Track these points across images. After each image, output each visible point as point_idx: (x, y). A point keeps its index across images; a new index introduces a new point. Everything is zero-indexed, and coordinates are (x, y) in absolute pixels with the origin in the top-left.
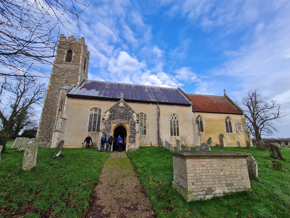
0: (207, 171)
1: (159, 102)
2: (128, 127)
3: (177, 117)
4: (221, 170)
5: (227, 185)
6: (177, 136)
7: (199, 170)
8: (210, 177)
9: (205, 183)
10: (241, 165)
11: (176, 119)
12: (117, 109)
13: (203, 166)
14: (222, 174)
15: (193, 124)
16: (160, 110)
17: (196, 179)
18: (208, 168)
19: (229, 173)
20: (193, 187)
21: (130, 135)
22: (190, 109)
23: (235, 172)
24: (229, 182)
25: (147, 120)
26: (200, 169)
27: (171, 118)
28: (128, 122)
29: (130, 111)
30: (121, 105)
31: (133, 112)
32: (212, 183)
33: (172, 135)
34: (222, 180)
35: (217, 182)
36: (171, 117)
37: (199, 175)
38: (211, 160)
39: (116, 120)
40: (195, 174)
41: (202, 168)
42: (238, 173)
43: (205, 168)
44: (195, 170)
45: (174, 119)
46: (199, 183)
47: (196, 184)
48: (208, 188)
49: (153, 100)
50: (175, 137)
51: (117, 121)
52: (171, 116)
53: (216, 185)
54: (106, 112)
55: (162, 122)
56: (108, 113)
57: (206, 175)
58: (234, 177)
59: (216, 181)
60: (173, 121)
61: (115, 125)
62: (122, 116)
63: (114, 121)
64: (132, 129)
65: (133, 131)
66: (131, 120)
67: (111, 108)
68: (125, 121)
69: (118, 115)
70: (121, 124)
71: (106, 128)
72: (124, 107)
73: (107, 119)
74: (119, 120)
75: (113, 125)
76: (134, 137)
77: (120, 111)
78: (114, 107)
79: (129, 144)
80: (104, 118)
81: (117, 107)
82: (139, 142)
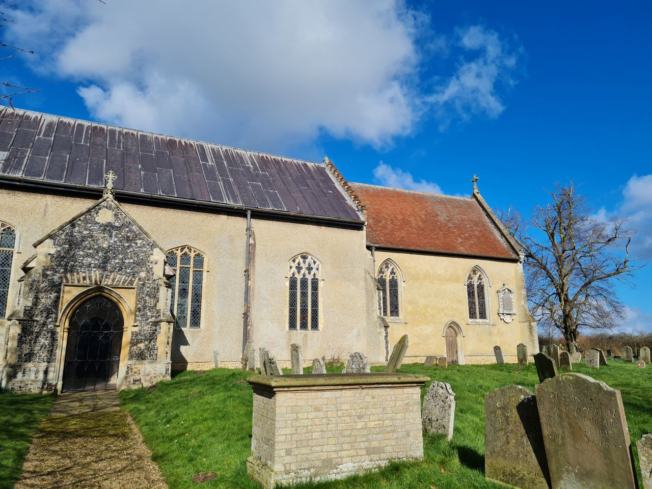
0: (324, 421)
1: (252, 211)
2: (128, 302)
3: (314, 267)
4: (360, 417)
5: (369, 451)
6: (310, 332)
7: (307, 419)
8: (330, 435)
9: (318, 448)
10: (407, 404)
11: (309, 273)
12: (85, 232)
13: (317, 409)
14: (360, 425)
15: (367, 291)
16: (254, 239)
17: (297, 441)
18: (329, 414)
19: (376, 423)
20: (288, 459)
21: (136, 329)
22: (359, 238)
23: (392, 419)
24: (374, 443)
25: (205, 274)
26: (310, 416)
27: (294, 270)
28: (131, 282)
29: (139, 242)
30: (105, 216)
31: (153, 246)
32: (334, 449)
33: (292, 325)
34: (358, 440)
35: (346, 446)
36: (294, 265)
37: (305, 430)
38: (338, 393)
39: (82, 275)
40: (294, 429)
41: (314, 414)
42: (398, 423)
43: (321, 414)
44: (297, 419)
45: (302, 271)
46: (304, 451)
47: (295, 452)
48: (324, 461)
49: (230, 203)
50: (306, 335)
51: (84, 278)
52: (294, 261)
53: (344, 454)
54: (40, 242)
55: (259, 282)
56: (49, 248)
57: (322, 431)
58: (388, 432)
59: (343, 443)
60: (299, 277)
61: (76, 292)
62: (106, 260)
63: (74, 278)
64: (145, 307)
65: (149, 314)
66: (143, 275)
67: (61, 228)
68: (120, 278)
69: (88, 255)
70: (100, 288)
71: (35, 304)
72: (117, 224)
73: (40, 271)
74: (96, 274)
75: (69, 292)
76: (152, 337)
77: (100, 242)
78: (73, 226)
79: (130, 362)
80: (30, 266)
81: (87, 223)
82: (169, 355)
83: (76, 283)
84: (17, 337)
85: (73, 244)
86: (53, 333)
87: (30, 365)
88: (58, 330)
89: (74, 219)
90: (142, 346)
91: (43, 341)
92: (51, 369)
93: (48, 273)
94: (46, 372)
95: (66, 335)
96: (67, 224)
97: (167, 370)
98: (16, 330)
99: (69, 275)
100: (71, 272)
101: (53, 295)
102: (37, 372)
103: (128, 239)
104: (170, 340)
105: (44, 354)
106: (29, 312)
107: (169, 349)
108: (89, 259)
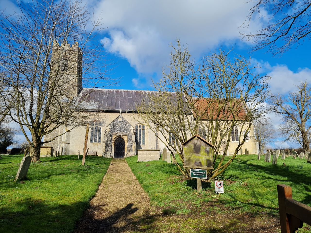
0: (145, 155)
2: (126, 139)
4: (150, 155)
5: (151, 159)
10: (157, 153)
12: (116, 123)
20: (140, 159)
21: (128, 145)
23: (154, 155)
25: (145, 130)
26: (143, 154)
28: (126, 134)
29: (127, 125)
30: (120, 119)
31: (130, 125)
32: (146, 158)
33: (170, 144)
35: (148, 158)
37: (142, 156)
39: (116, 133)
40: (140, 155)
54: (108, 126)
56: (109, 127)
58: (154, 157)
61: (115, 136)
62: (121, 129)
63: (114, 134)
64: (129, 140)
65: (130, 141)
66: (129, 132)
67: (112, 123)
68: (124, 133)
69: (117, 128)
70: (120, 136)
71: (108, 139)
72: (122, 121)
73: (108, 132)
74: (119, 133)
75: (114, 137)
76: (131, 147)
77: (119, 125)
78: (114, 122)
79: (127, 152)
80: (106, 131)
81: (116, 121)
82: (135, 150)
83: (115, 135)
84: (105, 146)
85: (114, 126)
86: (112, 146)
87: (107, 152)
88: (112, 145)
89: (114, 121)
90: (129, 148)
91: (110, 147)
92: (112, 153)
93: (110, 133)
94: (111, 154)
95: (114, 146)
96: (112, 122)
97: (135, 154)
98: (105, 145)
99: (113, 133)
100: (114, 132)
101: (111, 137)
102: (109, 154)
103: (125, 124)
104: (135, 147)
105: (110, 150)
106: (107, 141)
107: (135, 149)
108: (117, 129)
